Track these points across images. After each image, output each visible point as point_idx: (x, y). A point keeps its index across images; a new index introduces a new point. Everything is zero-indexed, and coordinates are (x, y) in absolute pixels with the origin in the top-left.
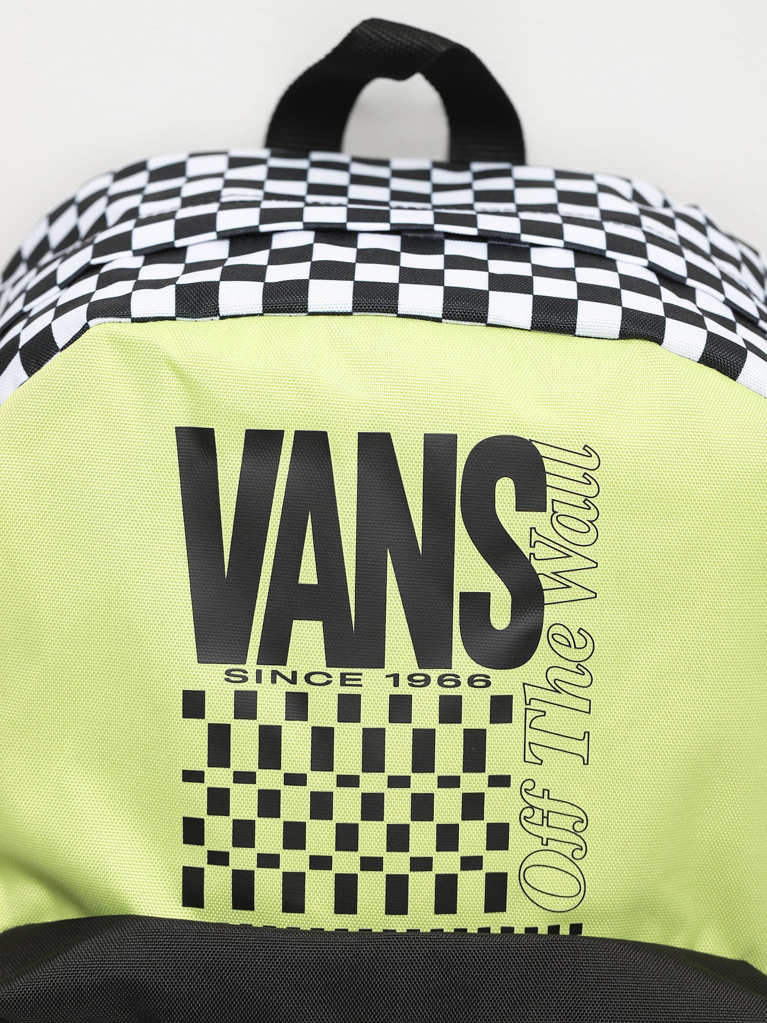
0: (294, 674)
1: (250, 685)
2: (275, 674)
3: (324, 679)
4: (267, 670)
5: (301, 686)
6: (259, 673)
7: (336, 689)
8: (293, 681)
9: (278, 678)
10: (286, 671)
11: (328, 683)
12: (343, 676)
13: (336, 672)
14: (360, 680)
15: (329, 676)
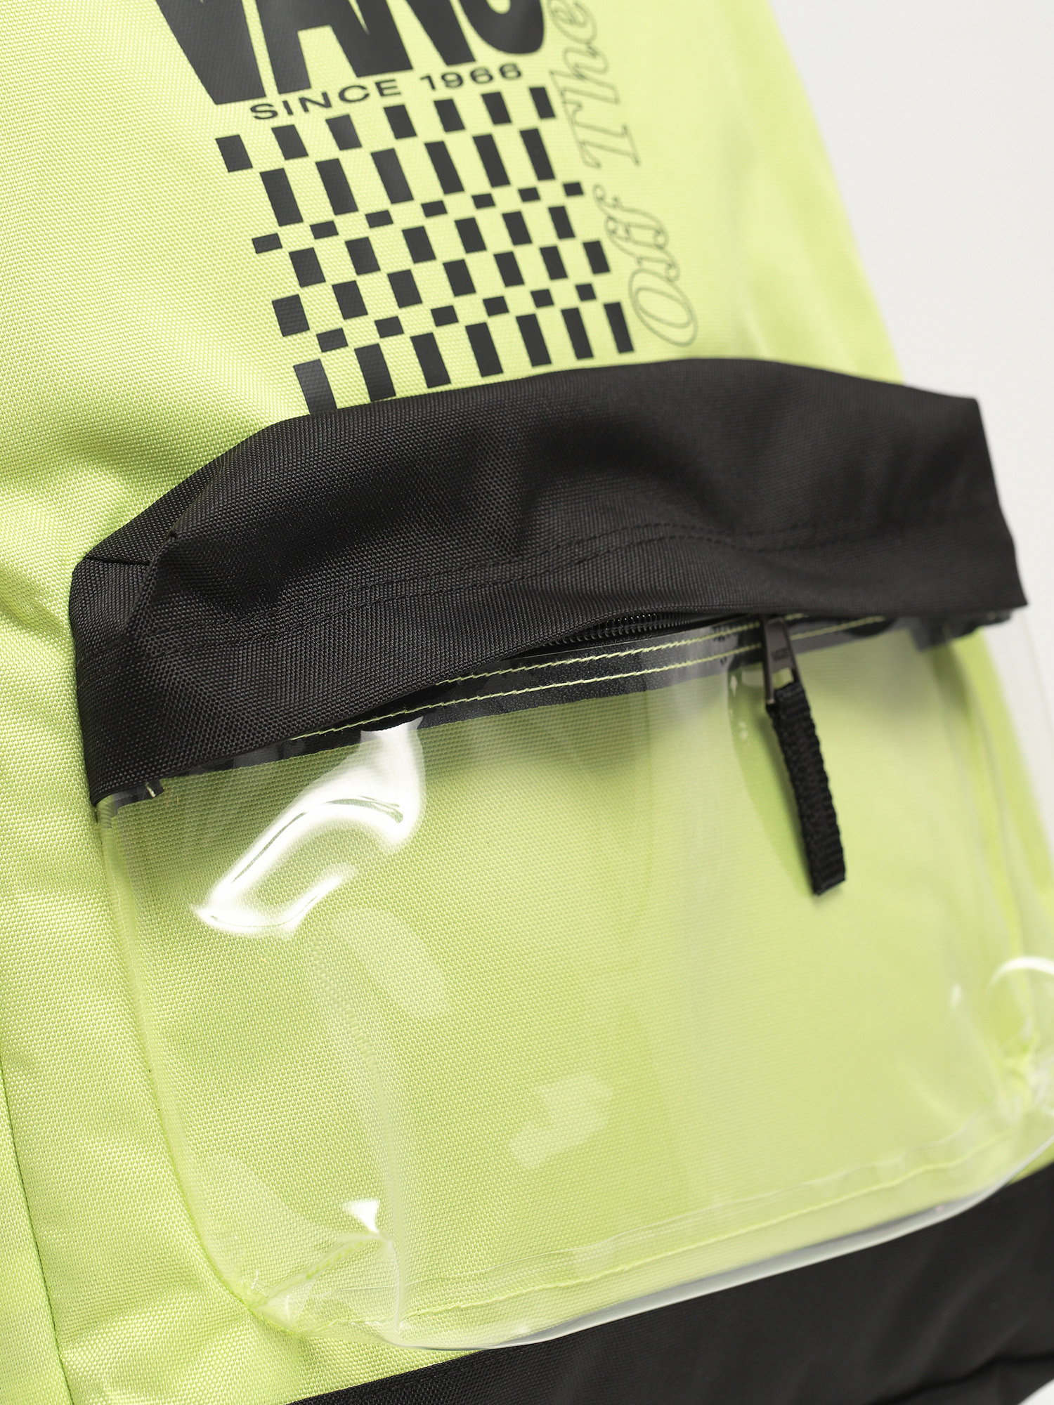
0: (325, 95)
1: (283, 120)
2: (303, 101)
3: (360, 93)
4: (293, 98)
5: (338, 109)
6: (286, 104)
7: (377, 104)
8: (327, 104)
9: (309, 105)
10: (314, 94)
11: (367, 96)
12: (378, 84)
13: (369, 82)
14: (395, 87)
15: (363, 88)
